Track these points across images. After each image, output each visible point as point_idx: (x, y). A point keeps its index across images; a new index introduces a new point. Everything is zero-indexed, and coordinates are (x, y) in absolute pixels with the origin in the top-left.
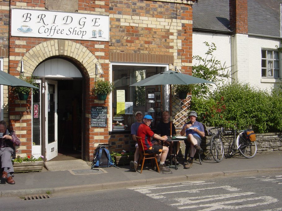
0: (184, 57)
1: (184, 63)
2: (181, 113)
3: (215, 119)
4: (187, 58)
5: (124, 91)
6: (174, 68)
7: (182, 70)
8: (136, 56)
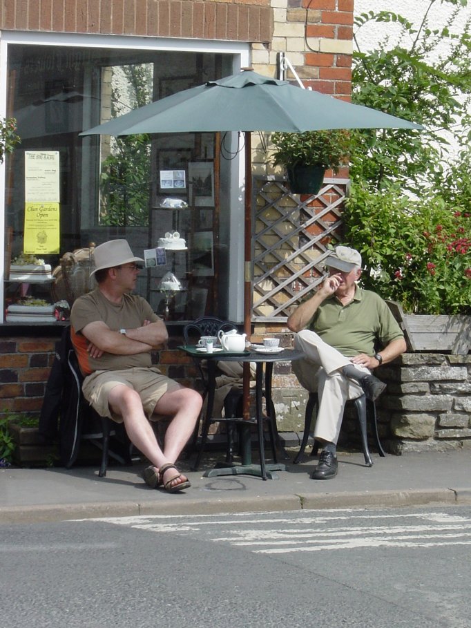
0: (315, 13)
1: (317, 40)
2: (300, 256)
3: (442, 283)
4: (329, 17)
5: (56, 155)
6: (274, 62)
7: (307, 69)
8: (108, 8)
